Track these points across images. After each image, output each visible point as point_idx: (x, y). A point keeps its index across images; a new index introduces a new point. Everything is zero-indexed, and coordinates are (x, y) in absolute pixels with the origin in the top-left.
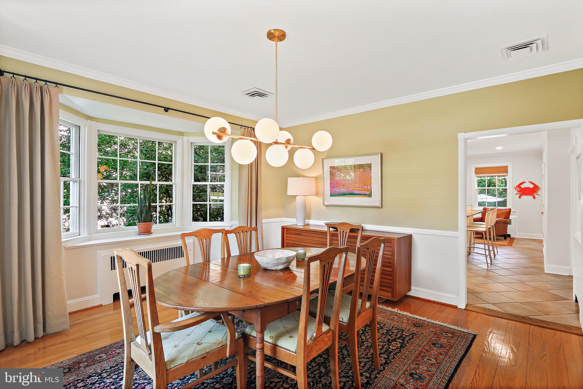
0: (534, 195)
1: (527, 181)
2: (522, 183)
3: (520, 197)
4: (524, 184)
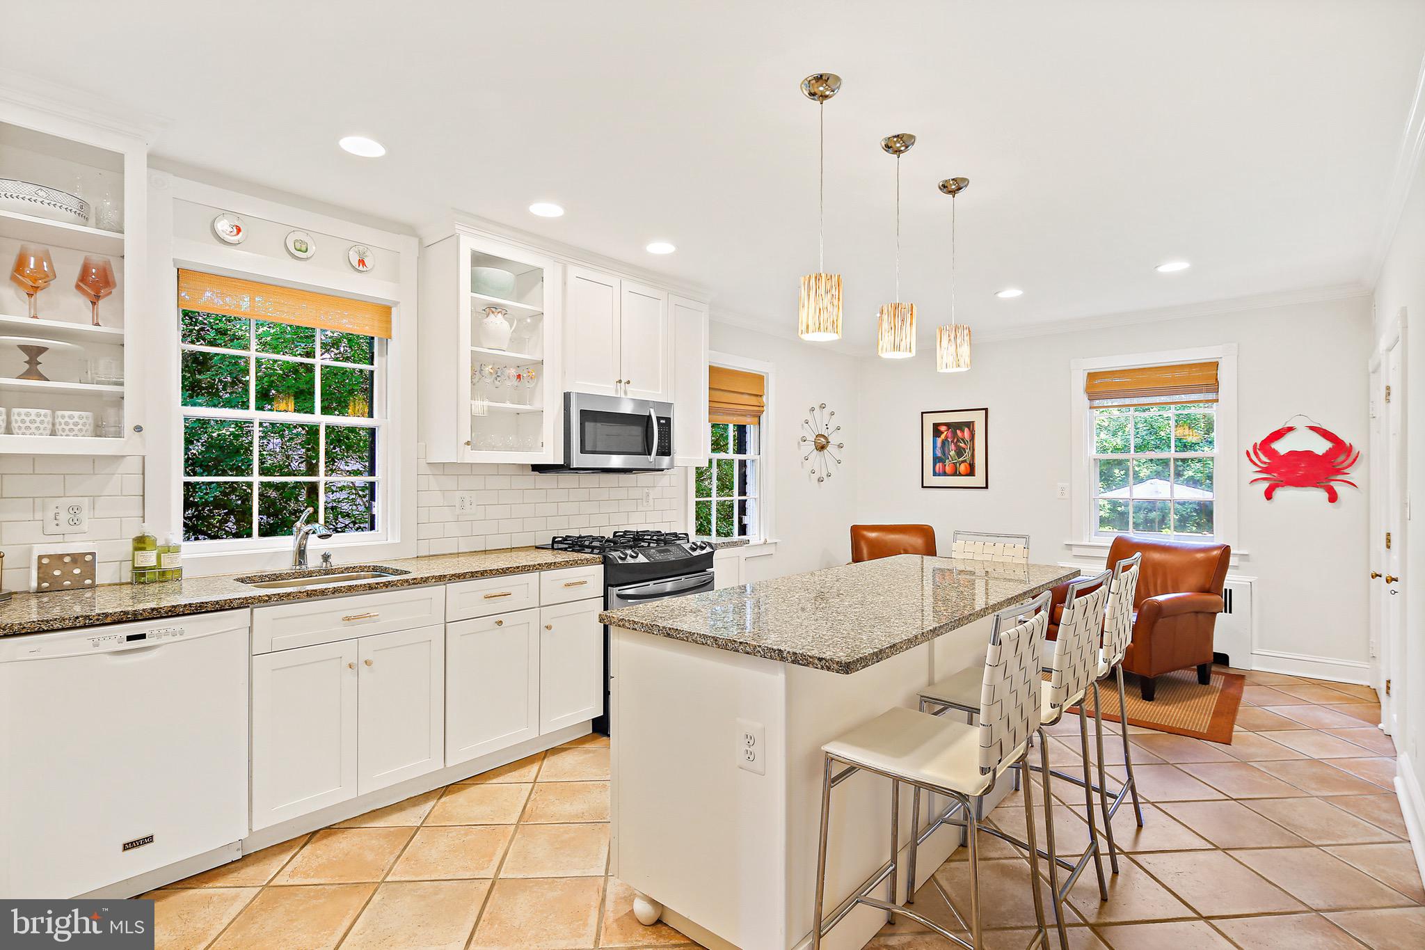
0: (1332, 484)
1: (1300, 424)
2: (1278, 435)
3: (1269, 494)
4: (1289, 436)
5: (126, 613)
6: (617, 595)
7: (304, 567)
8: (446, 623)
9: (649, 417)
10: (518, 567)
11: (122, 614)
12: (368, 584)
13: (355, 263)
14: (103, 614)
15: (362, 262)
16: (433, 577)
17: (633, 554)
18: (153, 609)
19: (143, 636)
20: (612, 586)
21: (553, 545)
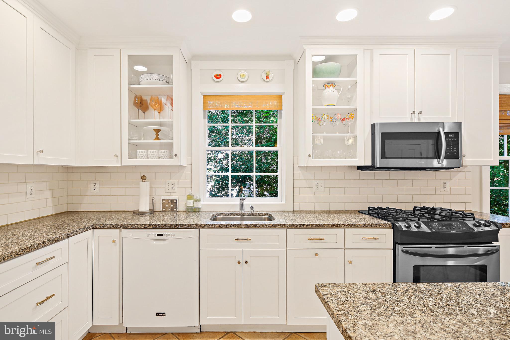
5: (156, 225)
6: (402, 250)
7: (243, 211)
8: (286, 249)
9: (439, 133)
10: (329, 225)
11: (155, 225)
12: (247, 224)
13: (265, 79)
14: (150, 224)
15: (267, 77)
16: (279, 225)
17: (416, 225)
18: (165, 225)
19: (161, 235)
20: (399, 244)
21: (368, 211)
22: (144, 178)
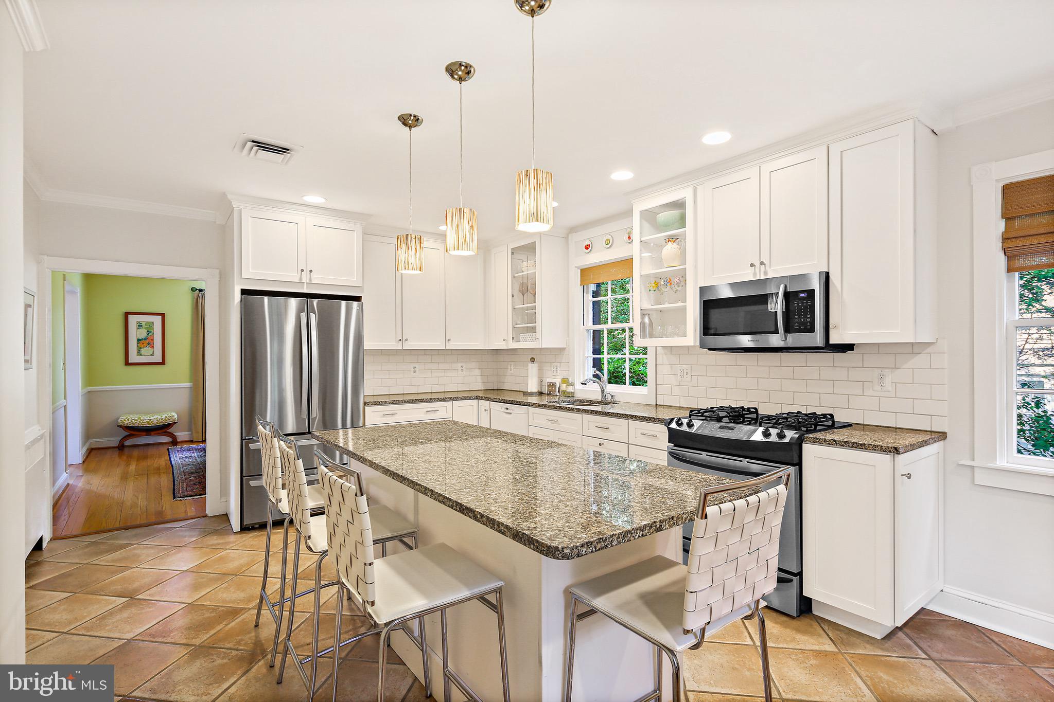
7: (604, 399)
13: (627, 240)
15: (629, 237)
19: (508, 409)
22: (533, 360)
